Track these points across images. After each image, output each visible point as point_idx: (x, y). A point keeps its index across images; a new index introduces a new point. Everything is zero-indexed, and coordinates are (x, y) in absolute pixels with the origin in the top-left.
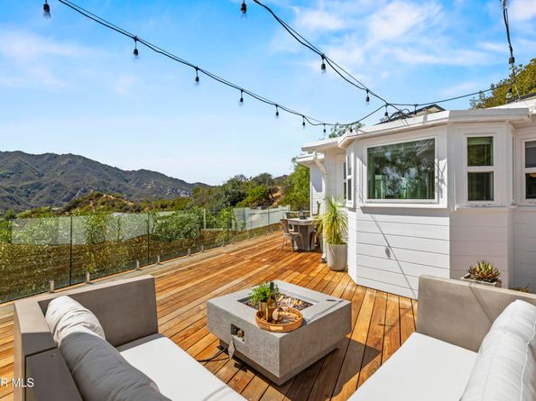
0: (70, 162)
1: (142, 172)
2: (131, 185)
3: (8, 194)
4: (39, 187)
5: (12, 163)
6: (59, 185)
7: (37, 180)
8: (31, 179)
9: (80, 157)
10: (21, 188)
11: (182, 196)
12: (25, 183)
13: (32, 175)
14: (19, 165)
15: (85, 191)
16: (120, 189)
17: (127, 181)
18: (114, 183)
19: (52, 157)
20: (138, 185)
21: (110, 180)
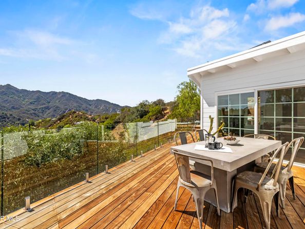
0: (62, 96)
1: (98, 100)
2: (92, 107)
3: (33, 111)
4: (48, 108)
5: (35, 96)
6: (57, 107)
7: (47, 105)
8: (44, 104)
9: (67, 93)
10: (40, 109)
11: (118, 113)
12: (42, 106)
13: (44, 102)
14: (38, 98)
15: (70, 110)
16: (87, 109)
17: (90, 105)
18: (84, 106)
19: (54, 93)
20: (96, 107)
21: (82, 105)
